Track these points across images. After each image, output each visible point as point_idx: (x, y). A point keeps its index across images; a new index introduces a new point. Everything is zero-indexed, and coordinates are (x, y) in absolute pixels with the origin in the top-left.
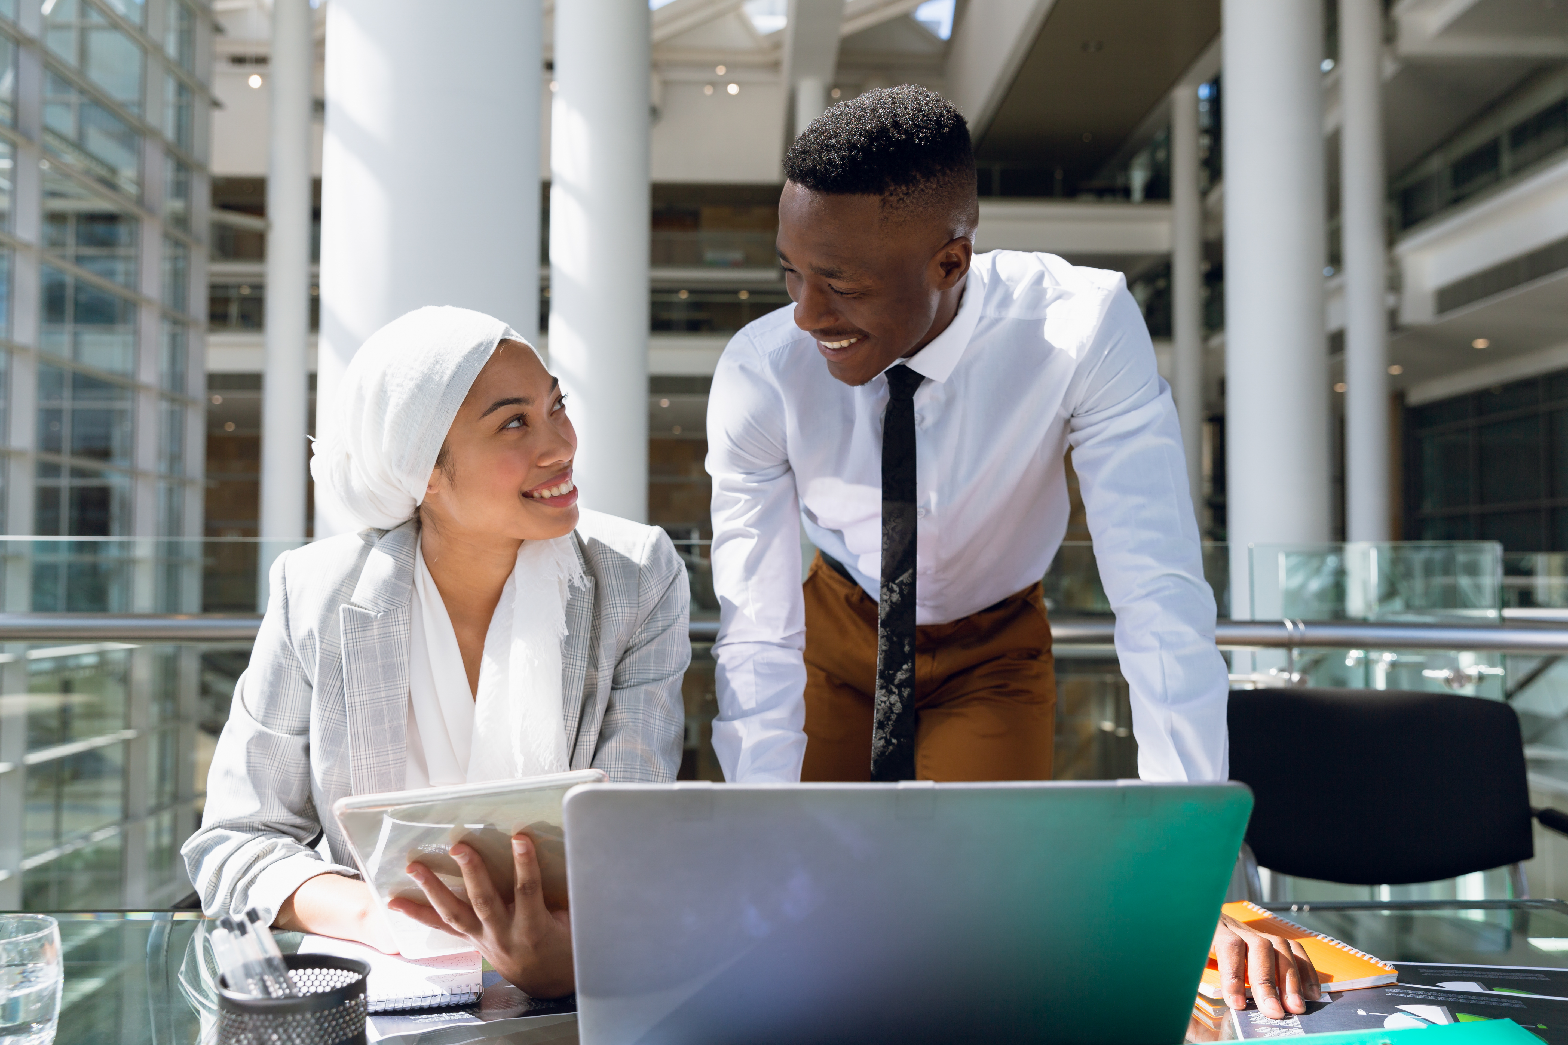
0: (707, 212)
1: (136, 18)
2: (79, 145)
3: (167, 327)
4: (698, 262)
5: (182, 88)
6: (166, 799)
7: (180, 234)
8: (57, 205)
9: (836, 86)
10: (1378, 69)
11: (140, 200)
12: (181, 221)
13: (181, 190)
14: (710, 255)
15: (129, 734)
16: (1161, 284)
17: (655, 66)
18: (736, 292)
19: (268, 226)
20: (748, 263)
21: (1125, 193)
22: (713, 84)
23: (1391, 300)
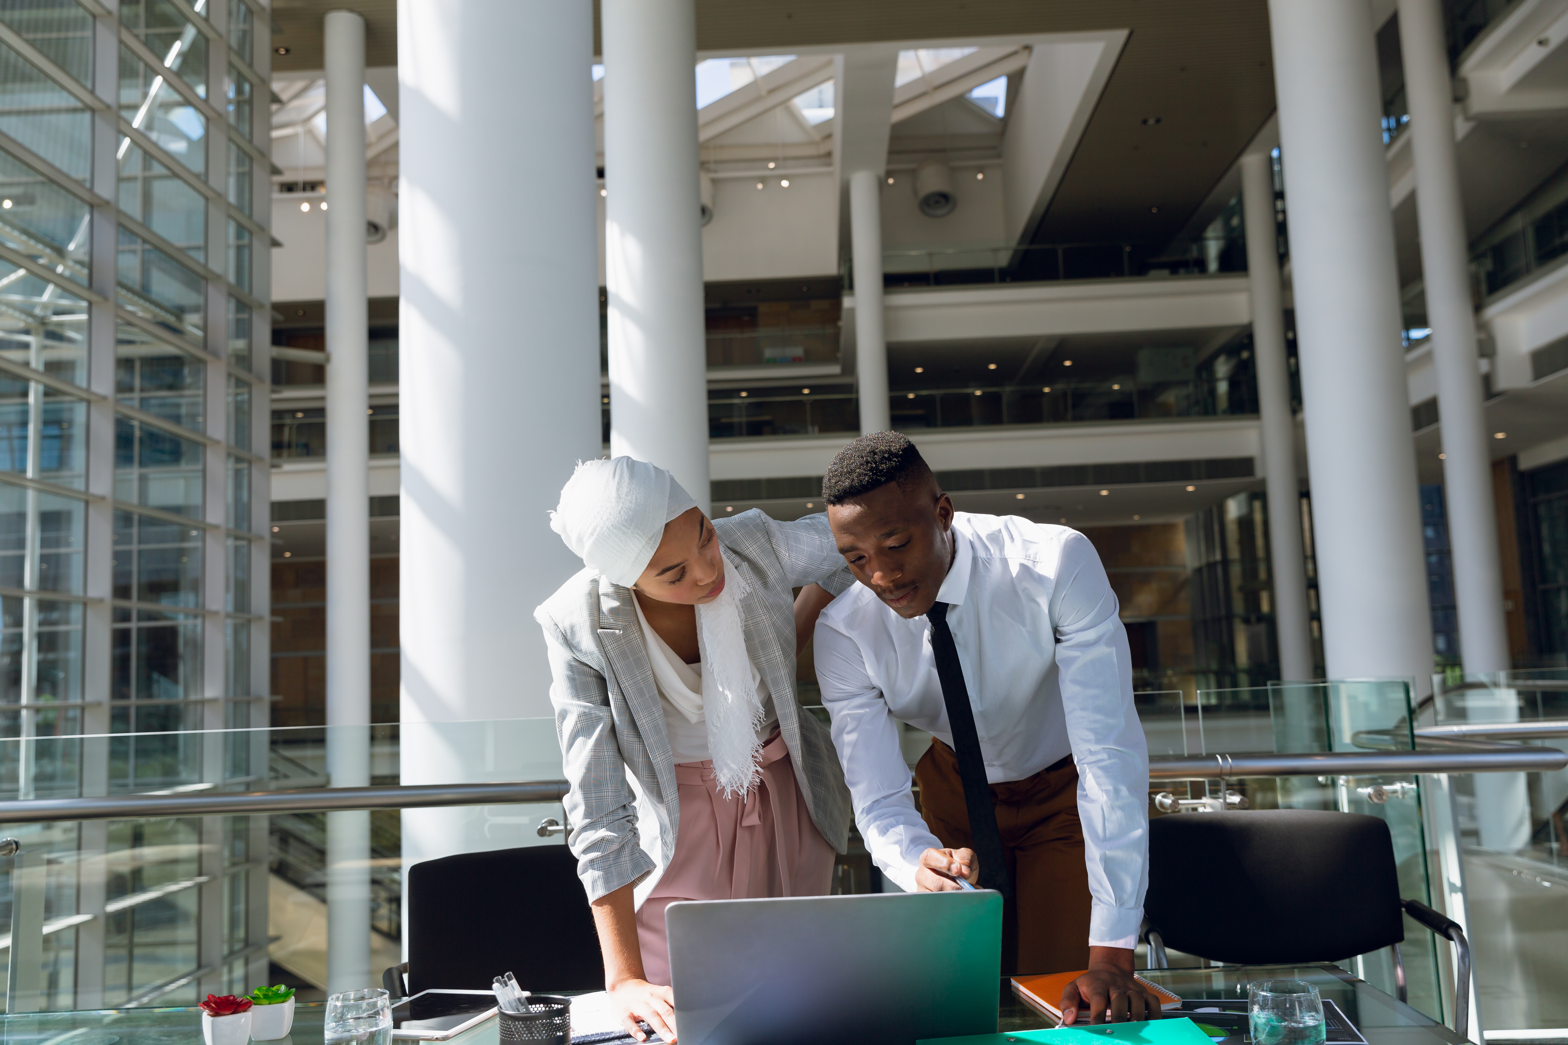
0: (763, 308)
1: (198, 166)
2: (143, 293)
3: (231, 464)
4: (758, 361)
5: (241, 230)
6: (238, 946)
7: (244, 375)
8: (126, 351)
9: (889, 174)
10: (1451, 130)
11: (205, 344)
12: (243, 360)
13: (243, 329)
14: (768, 353)
15: (203, 879)
16: (1245, 355)
17: (703, 165)
18: (798, 390)
19: (328, 359)
20: (808, 359)
21: (1199, 267)
22: (763, 180)
23: (1484, 365)
